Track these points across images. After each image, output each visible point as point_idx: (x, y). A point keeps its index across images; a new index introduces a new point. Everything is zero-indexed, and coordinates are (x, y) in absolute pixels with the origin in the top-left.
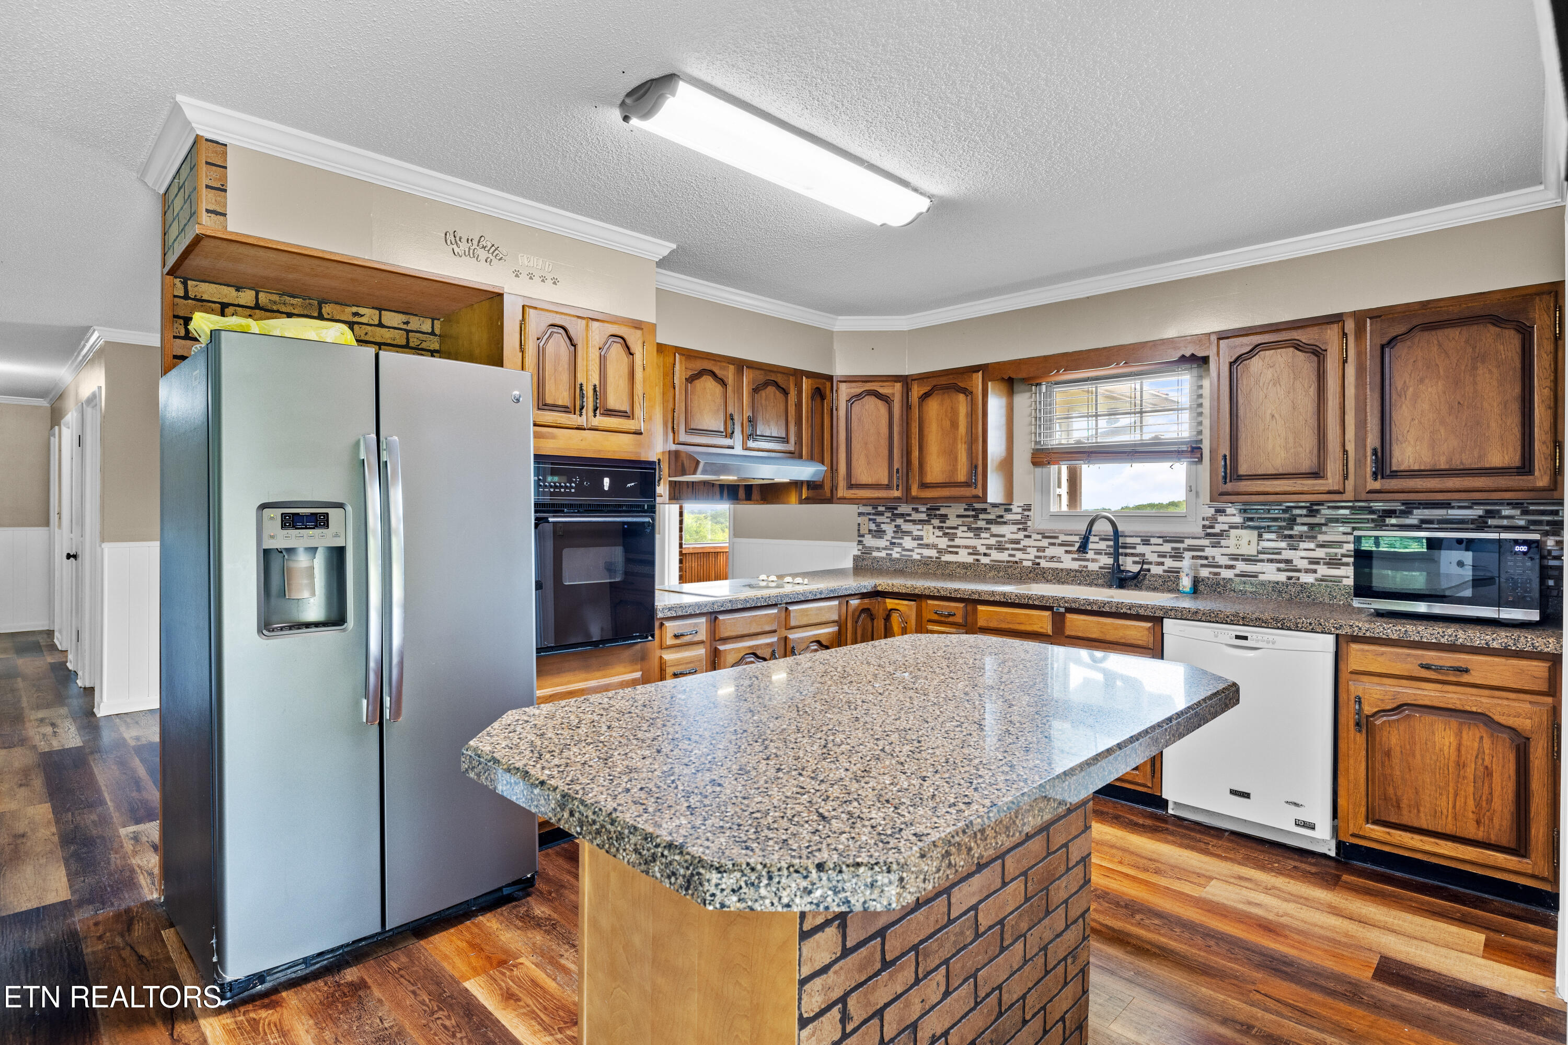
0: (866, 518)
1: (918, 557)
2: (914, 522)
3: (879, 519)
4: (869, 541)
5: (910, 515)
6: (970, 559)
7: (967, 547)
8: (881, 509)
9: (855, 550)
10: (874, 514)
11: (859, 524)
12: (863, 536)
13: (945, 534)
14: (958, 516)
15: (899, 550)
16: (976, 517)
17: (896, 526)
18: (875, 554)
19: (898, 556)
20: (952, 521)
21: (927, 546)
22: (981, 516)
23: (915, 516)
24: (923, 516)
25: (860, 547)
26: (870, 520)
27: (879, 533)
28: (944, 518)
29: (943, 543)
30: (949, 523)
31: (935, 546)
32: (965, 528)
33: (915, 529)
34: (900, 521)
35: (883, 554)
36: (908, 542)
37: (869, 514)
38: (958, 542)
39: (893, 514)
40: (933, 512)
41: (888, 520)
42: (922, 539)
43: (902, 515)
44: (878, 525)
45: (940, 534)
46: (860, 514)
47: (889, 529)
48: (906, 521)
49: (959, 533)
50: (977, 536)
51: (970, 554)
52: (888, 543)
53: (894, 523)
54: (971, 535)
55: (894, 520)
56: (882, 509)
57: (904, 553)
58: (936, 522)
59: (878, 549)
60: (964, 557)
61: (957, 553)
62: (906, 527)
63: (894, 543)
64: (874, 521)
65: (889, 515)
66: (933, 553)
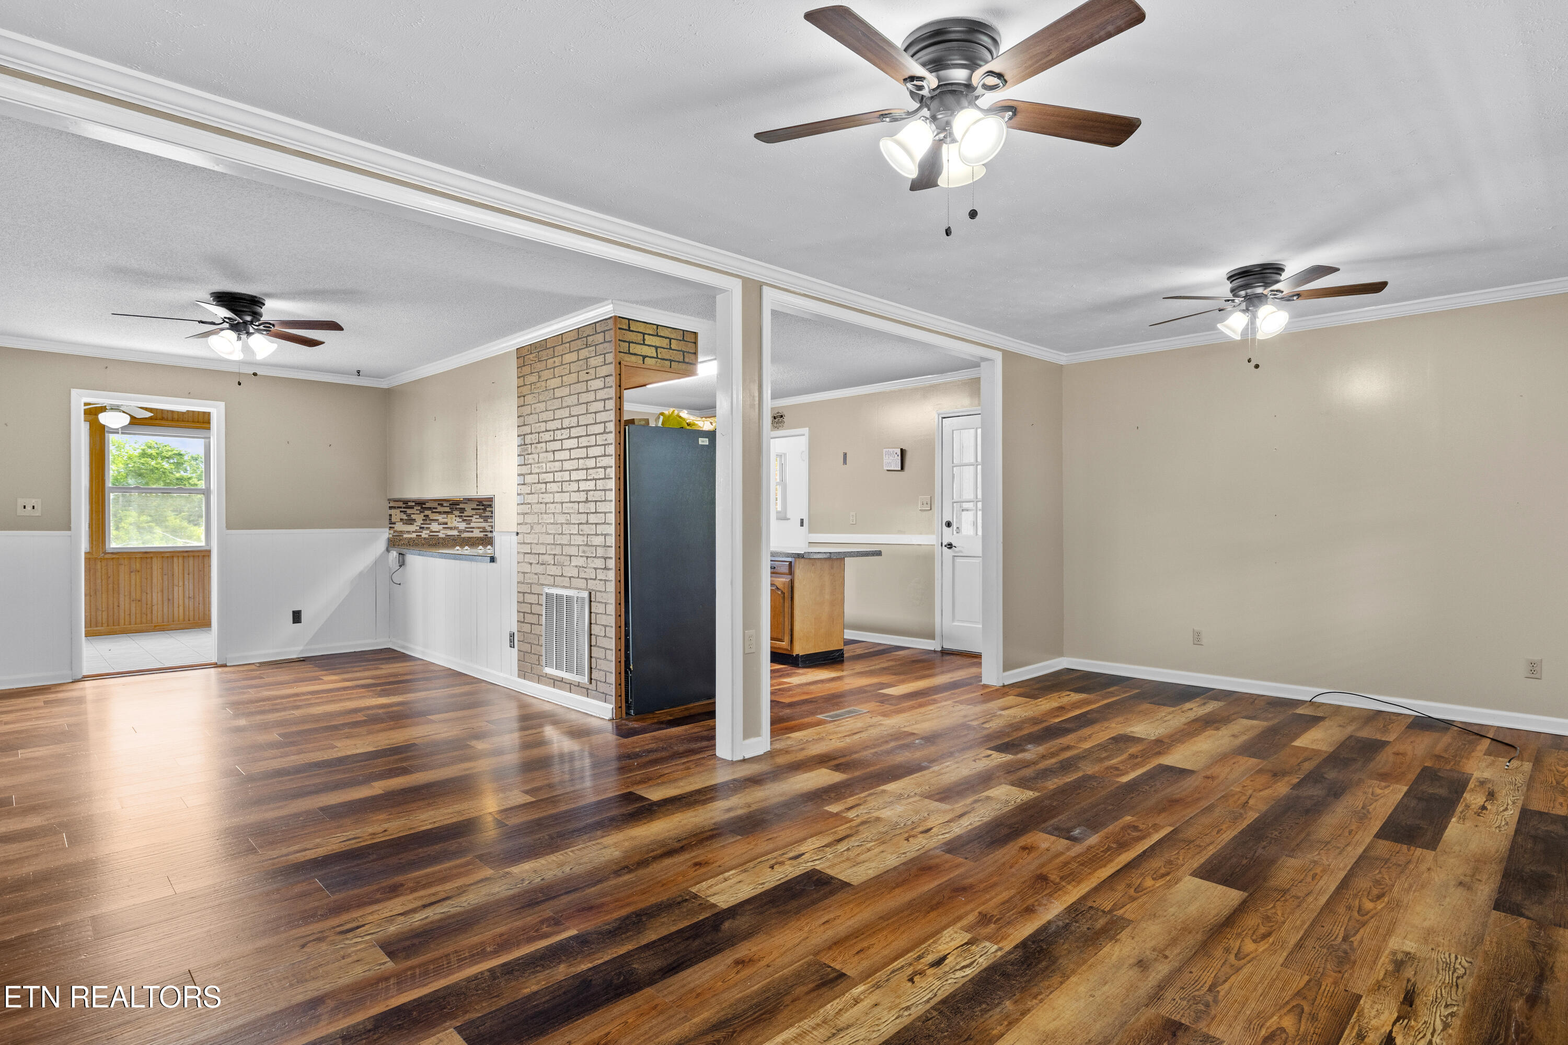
0: (398, 511)
1: (444, 536)
2: (440, 513)
3: (409, 511)
4: (399, 527)
5: (436, 508)
6: (482, 535)
7: (479, 528)
8: (410, 504)
9: (385, 534)
10: (404, 508)
11: (390, 515)
12: (394, 523)
13: (464, 520)
14: (472, 509)
15: (428, 532)
16: (485, 510)
17: (424, 516)
18: (405, 536)
19: (427, 536)
20: (469, 512)
21: (451, 528)
22: (488, 509)
23: (440, 509)
24: (447, 509)
25: (392, 532)
26: (401, 512)
27: (410, 521)
28: (462, 510)
29: (462, 526)
30: (466, 514)
31: (456, 528)
32: (478, 517)
33: (441, 518)
34: (427, 513)
35: (414, 535)
36: (435, 526)
37: (401, 507)
38: (472, 525)
39: (422, 508)
40: (455, 507)
41: (418, 512)
42: (446, 524)
43: (430, 509)
44: (409, 515)
45: (461, 520)
46: (391, 508)
47: (419, 519)
48: (433, 512)
49: (474, 519)
50: (486, 521)
51: (481, 532)
52: (418, 528)
53: (422, 514)
54: (482, 520)
55: (423, 512)
56: (413, 504)
57: (431, 534)
58: (457, 513)
59: (408, 532)
60: (477, 534)
61: (472, 532)
62: (433, 516)
63: (423, 528)
64: (405, 512)
65: (419, 508)
66: (455, 533)
